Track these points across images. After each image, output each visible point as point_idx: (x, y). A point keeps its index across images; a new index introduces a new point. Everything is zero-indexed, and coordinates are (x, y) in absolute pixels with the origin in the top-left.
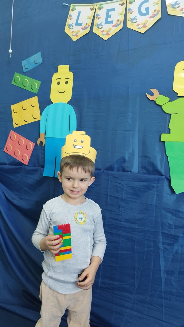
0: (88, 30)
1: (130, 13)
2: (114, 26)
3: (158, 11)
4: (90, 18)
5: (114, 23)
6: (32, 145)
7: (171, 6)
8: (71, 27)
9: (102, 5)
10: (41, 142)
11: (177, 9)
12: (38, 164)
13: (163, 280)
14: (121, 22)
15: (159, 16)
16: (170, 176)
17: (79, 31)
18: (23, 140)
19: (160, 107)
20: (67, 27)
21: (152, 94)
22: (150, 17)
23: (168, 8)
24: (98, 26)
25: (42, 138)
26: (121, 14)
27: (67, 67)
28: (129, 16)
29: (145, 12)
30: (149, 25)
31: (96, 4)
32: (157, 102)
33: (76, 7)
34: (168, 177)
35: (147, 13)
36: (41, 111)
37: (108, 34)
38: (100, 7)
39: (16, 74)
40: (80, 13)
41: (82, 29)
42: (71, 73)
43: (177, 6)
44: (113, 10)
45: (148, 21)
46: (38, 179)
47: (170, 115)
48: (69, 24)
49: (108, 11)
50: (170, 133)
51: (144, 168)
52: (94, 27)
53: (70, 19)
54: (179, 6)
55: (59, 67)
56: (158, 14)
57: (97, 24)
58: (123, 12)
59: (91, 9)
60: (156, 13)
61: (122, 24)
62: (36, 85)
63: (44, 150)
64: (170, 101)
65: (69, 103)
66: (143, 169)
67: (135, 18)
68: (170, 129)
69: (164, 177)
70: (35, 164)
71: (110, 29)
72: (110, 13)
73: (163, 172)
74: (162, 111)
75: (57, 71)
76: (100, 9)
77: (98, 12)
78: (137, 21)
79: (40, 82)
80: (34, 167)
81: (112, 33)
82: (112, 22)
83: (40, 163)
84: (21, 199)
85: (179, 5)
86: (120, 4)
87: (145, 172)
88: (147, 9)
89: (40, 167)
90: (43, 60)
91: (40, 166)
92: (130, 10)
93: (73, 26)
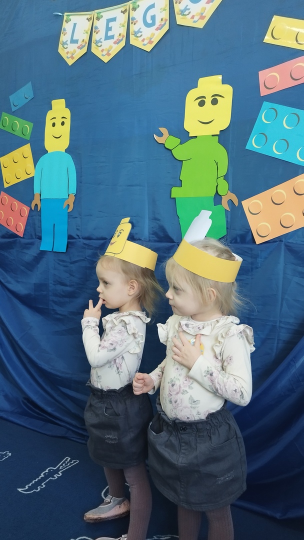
0: (85, 50)
1: (133, 23)
2: (115, 43)
3: (166, 20)
4: (87, 33)
5: (116, 38)
6: (26, 210)
7: (180, 12)
8: (65, 46)
9: (101, 13)
10: (36, 204)
11: (187, 16)
12: (35, 235)
14: (123, 36)
15: (166, 28)
17: (75, 51)
18: (16, 203)
19: (170, 152)
20: (60, 46)
21: (161, 135)
22: (157, 29)
23: (177, 16)
24: (97, 42)
25: (36, 201)
26: (123, 26)
27: (63, 102)
28: (133, 28)
29: (151, 22)
30: (156, 40)
31: (93, 12)
32: (167, 146)
33: (71, 17)
35: (153, 24)
37: (108, 54)
38: (99, 15)
39: (4, 113)
40: (75, 24)
41: (79, 48)
42: (68, 110)
43: (187, 13)
44: (114, 19)
45: (154, 35)
46: (36, 255)
48: (63, 42)
49: (109, 21)
50: (181, 186)
51: (155, 234)
52: (93, 44)
53: (64, 35)
54: (190, 13)
55: (54, 102)
56: (165, 24)
57: (96, 41)
58: (125, 22)
59: (89, 20)
60: (163, 23)
61: (125, 39)
62: (28, 127)
63: (41, 216)
64: (181, 143)
65: (66, 151)
66: (154, 236)
67: (139, 31)
68: (181, 181)
69: (176, 244)
70: (31, 235)
71: (111, 47)
72: (111, 24)
76: (98, 19)
77: (96, 23)
78: (141, 35)
79: (32, 124)
81: (113, 53)
82: (112, 37)
83: (37, 234)
84: (18, 282)
85: (190, 11)
86: (122, 12)
87: (156, 239)
88: (153, 18)
90: (34, 94)
91: (38, 238)
92: (133, 19)
93: (67, 45)
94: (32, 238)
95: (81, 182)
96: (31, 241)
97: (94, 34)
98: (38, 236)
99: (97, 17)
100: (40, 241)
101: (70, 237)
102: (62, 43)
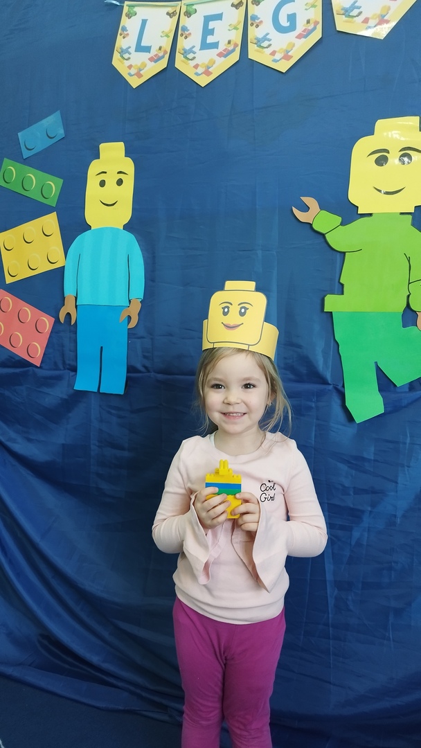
0: (163, 64)
1: (255, 25)
2: (220, 55)
3: (316, 23)
4: (167, 36)
5: (222, 47)
6: (47, 322)
7: (342, 12)
8: (126, 56)
9: (193, 5)
10: (69, 314)
11: (355, 19)
12: (64, 363)
13: (331, 602)
14: (236, 45)
15: (317, 35)
16: (343, 386)
17: (144, 65)
18: (29, 311)
20: (116, 56)
22: (299, 37)
23: (336, 17)
24: (185, 53)
25: (69, 307)
26: (236, 28)
27: (120, 146)
28: (253, 33)
29: (288, 24)
30: (297, 54)
31: (179, 3)
32: (316, 227)
33: (136, 9)
34: (340, 387)
35: (292, 27)
36: (66, 246)
37: (207, 73)
38: (190, 9)
39: (6, 161)
40: (144, 22)
41: (151, 59)
42: (129, 160)
43: (355, 12)
44: (219, 17)
45: (294, 45)
46: (65, 397)
47: (344, 253)
48: (121, 48)
49: (208, 19)
50: (342, 294)
51: (291, 368)
52: (178, 55)
53: (124, 38)
54: (360, 13)
55: (102, 146)
56: (314, 29)
57: (184, 50)
58: (239, 23)
59: (170, 15)
60: (311, 27)
61: (238, 49)
62: (53, 186)
63: (76, 334)
64: (342, 224)
65: (126, 227)
67: (265, 38)
68: (342, 285)
69: (331, 387)
70: (55, 363)
71: (213, 62)
72: (212, 25)
73: (329, 377)
74: (326, 245)
75: (98, 157)
76: (188, 14)
77: (185, 21)
78: (270, 45)
79: (60, 181)
80: (55, 370)
81: (217, 71)
82: (215, 45)
83: (68, 362)
84: (29, 440)
85: (361, 10)
86: (233, 5)
87: (292, 376)
88: (292, 18)
89: (67, 371)
90: (66, 131)
91: (68, 369)
92: (254, 18)
93: (130, 54)
94: (57, 368)
95: (153, 281)
96: (57, 373)
97: (180, 38)
98: (69, 365)
99: (186, 12)
100: (73, 373)
101: (131, 369)
102: (120, 50)
